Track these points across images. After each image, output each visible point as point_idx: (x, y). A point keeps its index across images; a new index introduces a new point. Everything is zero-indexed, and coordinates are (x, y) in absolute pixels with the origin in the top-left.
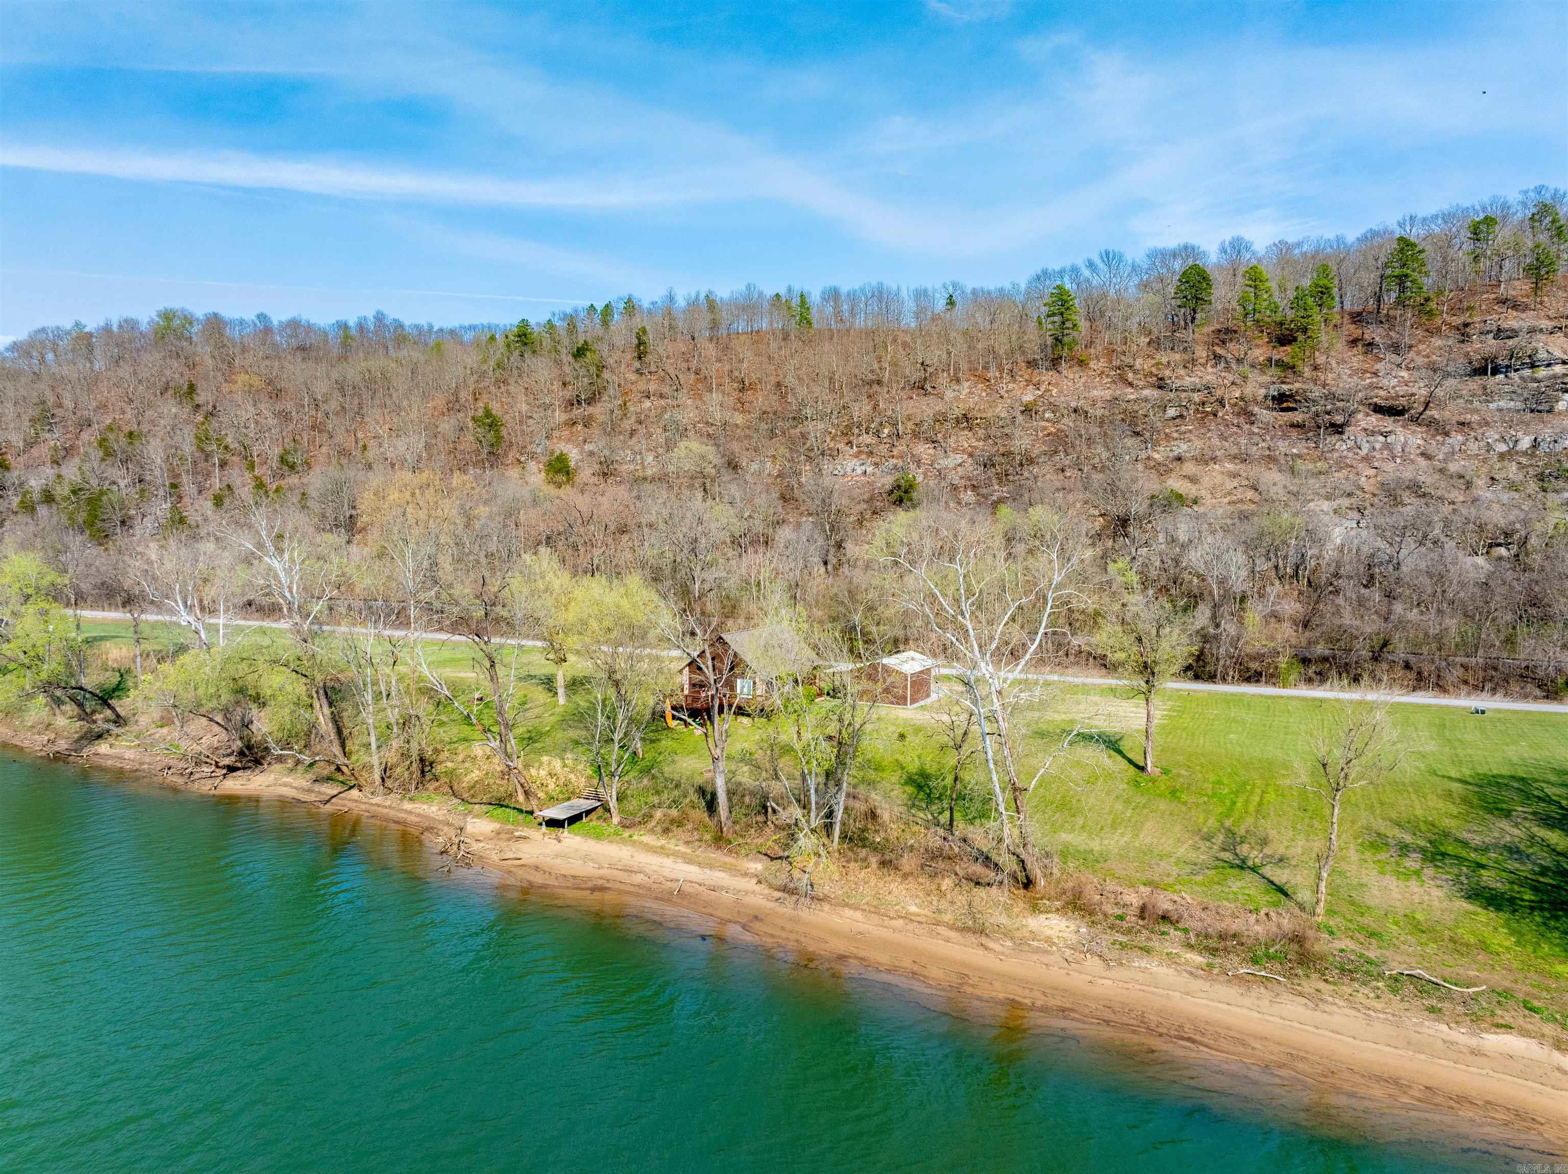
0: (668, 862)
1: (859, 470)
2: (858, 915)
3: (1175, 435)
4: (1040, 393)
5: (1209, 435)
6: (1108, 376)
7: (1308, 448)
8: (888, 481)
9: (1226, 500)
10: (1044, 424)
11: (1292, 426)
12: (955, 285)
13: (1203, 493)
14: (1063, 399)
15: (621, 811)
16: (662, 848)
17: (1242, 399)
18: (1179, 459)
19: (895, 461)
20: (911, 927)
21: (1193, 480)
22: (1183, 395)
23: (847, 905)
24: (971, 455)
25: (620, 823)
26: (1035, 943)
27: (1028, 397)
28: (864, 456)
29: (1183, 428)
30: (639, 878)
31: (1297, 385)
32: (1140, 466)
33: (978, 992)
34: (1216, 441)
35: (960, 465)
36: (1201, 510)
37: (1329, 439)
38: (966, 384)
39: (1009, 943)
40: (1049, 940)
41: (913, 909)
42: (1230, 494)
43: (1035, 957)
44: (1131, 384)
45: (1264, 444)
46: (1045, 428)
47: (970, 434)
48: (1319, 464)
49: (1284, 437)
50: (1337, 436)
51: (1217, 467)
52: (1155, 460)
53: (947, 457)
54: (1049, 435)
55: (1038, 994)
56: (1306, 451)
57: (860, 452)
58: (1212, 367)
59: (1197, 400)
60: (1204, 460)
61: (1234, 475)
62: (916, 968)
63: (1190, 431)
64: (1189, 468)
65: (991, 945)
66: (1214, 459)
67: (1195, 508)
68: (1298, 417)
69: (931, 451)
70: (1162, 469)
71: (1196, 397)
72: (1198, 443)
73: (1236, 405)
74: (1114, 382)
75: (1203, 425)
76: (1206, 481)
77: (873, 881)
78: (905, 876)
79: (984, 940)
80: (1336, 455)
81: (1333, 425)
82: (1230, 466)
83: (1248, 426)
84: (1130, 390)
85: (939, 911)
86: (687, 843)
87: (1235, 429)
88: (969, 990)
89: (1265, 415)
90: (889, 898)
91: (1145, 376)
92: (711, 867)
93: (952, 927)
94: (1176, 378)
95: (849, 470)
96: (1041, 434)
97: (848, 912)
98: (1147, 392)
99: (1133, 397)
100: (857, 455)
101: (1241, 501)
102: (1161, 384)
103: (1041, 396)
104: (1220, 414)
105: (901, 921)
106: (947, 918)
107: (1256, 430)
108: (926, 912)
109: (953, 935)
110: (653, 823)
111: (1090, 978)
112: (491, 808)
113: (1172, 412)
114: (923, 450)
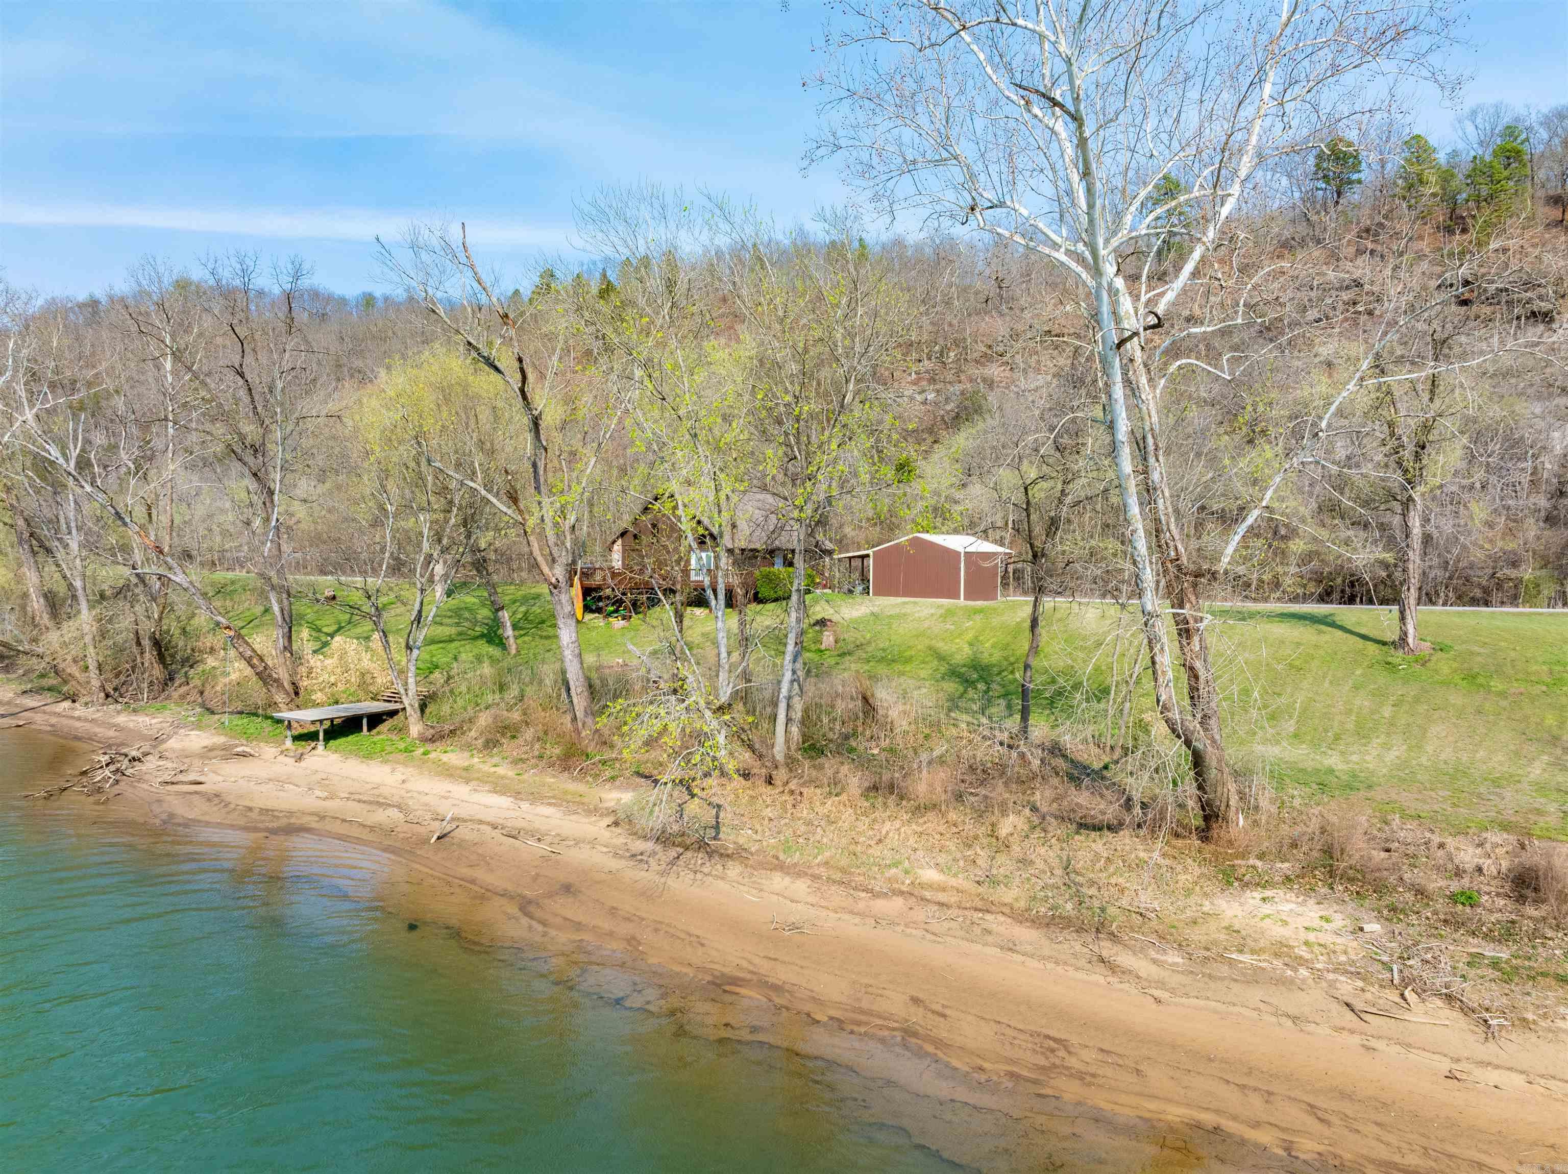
1: (918, 399)
2: (801, 887)
15: (426, 715)
16: (467, 770)
18: (1327, 365)
19: (962, 386)
20: (920, 914)
23: (781, 867)
24: (1056, 375)
25: (420, 736)
26: (1246, 958)
28: (924, 383)
30: (384, 815)
35: (1043, 387)
37: (1532, 331)
39: (1174, 958)
40: (1281, 949)
41: (930, 875)
43: (1255, 995)
47: (1055, 353)
50: (1544, 326)
53: (1027, 379)
55: (1295, 1116)
57: (920, 379)
59: (1346, 297)
62: (917, 1016)
63: (1339, 334)
65: (1125, 959)
72: (1351, 347)
78: (920, 810)
79: (1107, 949)
81: (1537, 314)
85: (994, 882)
88: (1070, 1090)
90: (876, 851)
92: (535, 797)
93: (1021, 917)
97: (779, 881)
100: (915, 383)
105: (898, 903)
106: (1008, 895)
108: (959, 881)
109: (1026, 935)
114: (998, 372)
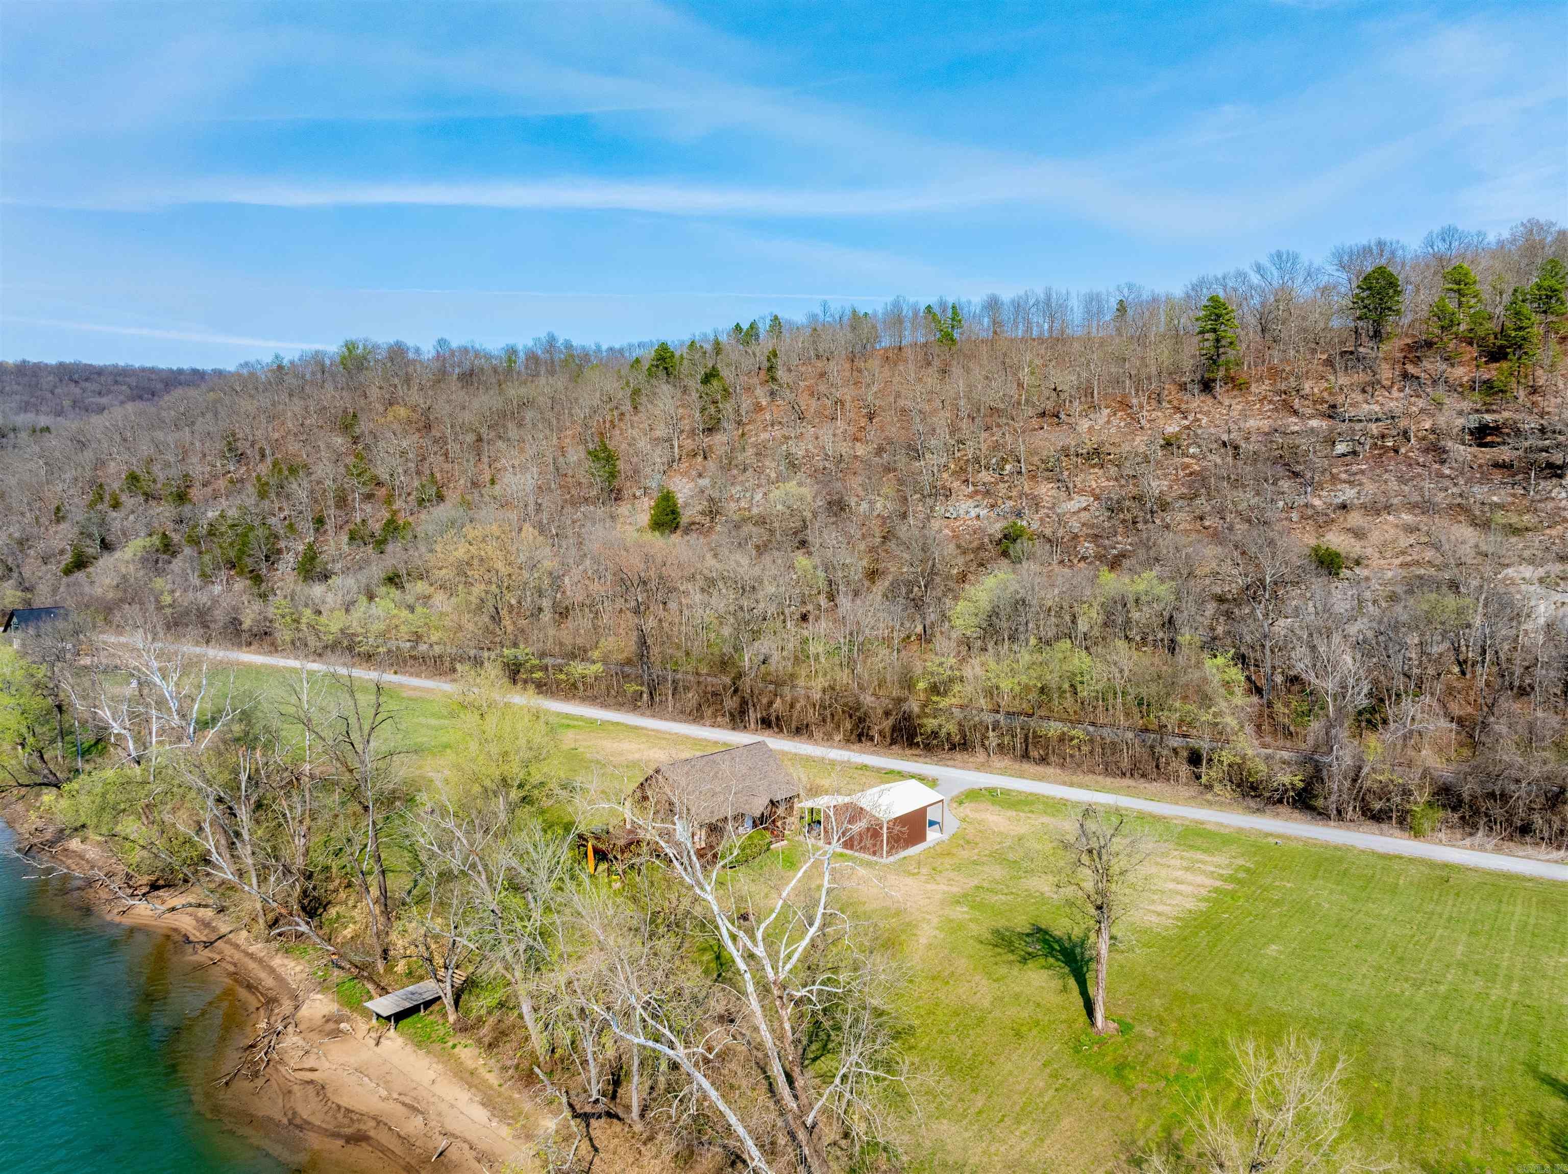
3: (1344, 476)
4: (1186, 423)
5: (1386, 476)
6: (1270, 402)
7: (1514, 495)
8: (997, 528)
9: (1397, 562)
10: (1186, 460)
11: (1496, 465)
12: (1130, 287)
13: (1369, 551)
14: (1212, 430)
16: (475, 1072)
17: (1433, 431)
18: (1344, 507)
21: (1358, 534)
22: (1358, 426)
27: (1172, 429)
29: (1355, 468)
31: (1506, 414)
32: (1295, 516)
34: (1393, 485)
36: (1366, 572)
38: (1106, 412)
42: (1403, 553)
44: (1296, 413)
45: (1455, 490)
46: (1187, 466)
48: (1526, 518)
49: (1486, 479)
51: (1391, 518)
52: (1313, 507)
54: (1191, 474)
56: (1510, 499)
58: (1401, 390)
60: (1375, 509)
61: (1411, 529)
63: (1362, 472)
64: (1355, 519)
66: (1388, 508)
67: (1357, 570)
68: (1505, 454)
69: (1053, 492)
70: (1321, 520)
71: (1374, 428)
72: (1370, 488)
73: (1424, 438)
74: (1276, 410)
75: (1380, 464)
76: (1375, 537)
80: (1550, 505)
82: (1407, 518)
83: (1437, 466)
84: (1294, 419)
87: (1419, 470)
89: (1461, 452)
91: (1315, 402)
92: (503, 1116)
94: (1351, 405)
95: (962, 512)
96: (1181, 473)
98: (1314, 423)
99: (1296, 428)
101: (1417, 563)
102: (1332, 412)
103: (1188, 428)
104: (1403, 450)
107: (1447, 472)
113: (1341, 448)
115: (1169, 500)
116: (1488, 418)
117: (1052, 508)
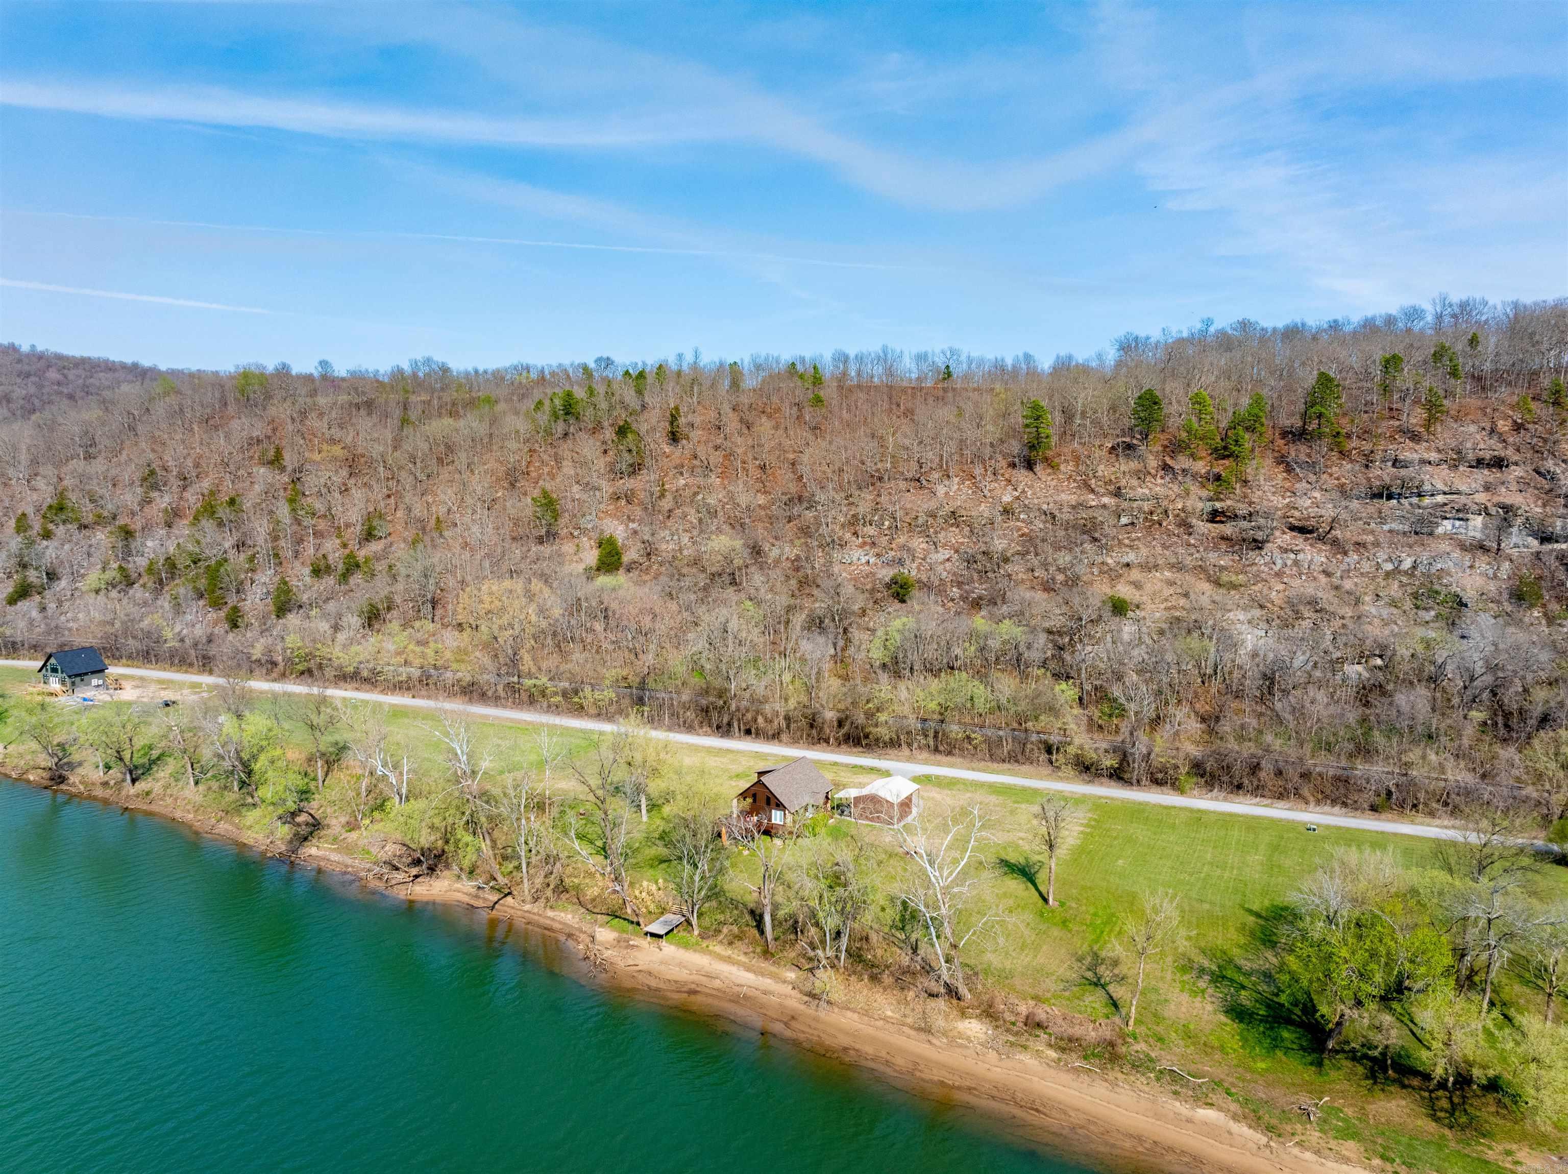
0: (734, 969)
1: (863, 560)
2: (856, 1016)
3: (1127, 542)
4: (1017, 494)
5: (1154, 543)
6: (1075, 481)
7: (1233, 561)
8: (886, 574)
9: (1162, 606)
10: (1019, 524)
11: (1223, 538)
12: (953, 352)
13: (1145, 598)
14: (1036, 501)
15: (700, 926)
16: (729, 957)
17: (1183, 510)
18: (1128, 565)
19: (893, 553)
20: (887, 1026)
21: (1137, 585)
22: (1135, 504)
23: (848, 1009)
24: (957, 551)
25: (699, 935)
26: (960, 1041)
27: (1007, 498)
28: (867, 548)
29: (1134, 535)
30: (717, 983)
31: (1229, 502)
32: (1096, 571)
33: (923, 1076)
34: (1159, 550)
35: (948, 560)
36: (1143, 614)
37: (1251, 553)
38: (956, 480)
39: (945, 1040)
40: (968, 1039)
41: (889, 1013)
42: (1166, 600)
43: (959, 1050)
44: (1093, 491)
45: (1197, 555)
46: (1019, 529)
47: (957, 530)
48: (1240, 577)
49: (1216, 548)
50: (1257, 552)
51: (1158, 574)
52: (1107, 564)
53: (937, 552)
54: (1022, 535)
55: (956, 1078)
56: (1231, 563)
57: (865, 543)
58: (1162, 478)
59: (1146, 509)
60: (1148, 567)
61: (1171, 583)
62: (889, 1057)
63: (1138, 539)
64: (1135, 575)
65: (934, 1041)
66: (1156, 567)
67: (1138, 612)
68: (1228, 529)
69: (924, 546)
70: (1113, 574)
71: (1146, 506)
72: (1144, 551)
73: (1178, 515)
74: (1079, 487)
75: (1149, 533)
76: (1148, 587)
77: (865, 992)
78: (885, 989)
79: (930, 1037)
80: (1255, 568)
81: (1255, 540)
82: (1167, 574)
83: (1186, 537)
84: (1092, 496)
85: (905, 1016)
86: (746, 953)
87: (1175, 539)
88: (918, 1074)
89: (1202, 527)
90: (875, 1004)
91: (1106, 483)
92: (763, 975)
93: (911, 1027)
94: (1131, 488)
95: (855, 559)
96: (1016, 534)
97: (849, 1014)
98: (1106, 500)
99: (1094, 503)
100: (861, 546)
101: (1174, 607)
102: (1117, 493)
103: (1018, 498)
104: (1164, 524)
105: (882, 1022)
106: (909, 1020)
107: (1192, 542)
108: (897, 1016)
109: (912, 1033)
110: (722, 937)
111: (988, 1066)
112: (610, 918)
113: (1124, 520)
114: (919, 544)
115: (1009, 555)
116: (1218, 505)
117: (924, 559)
